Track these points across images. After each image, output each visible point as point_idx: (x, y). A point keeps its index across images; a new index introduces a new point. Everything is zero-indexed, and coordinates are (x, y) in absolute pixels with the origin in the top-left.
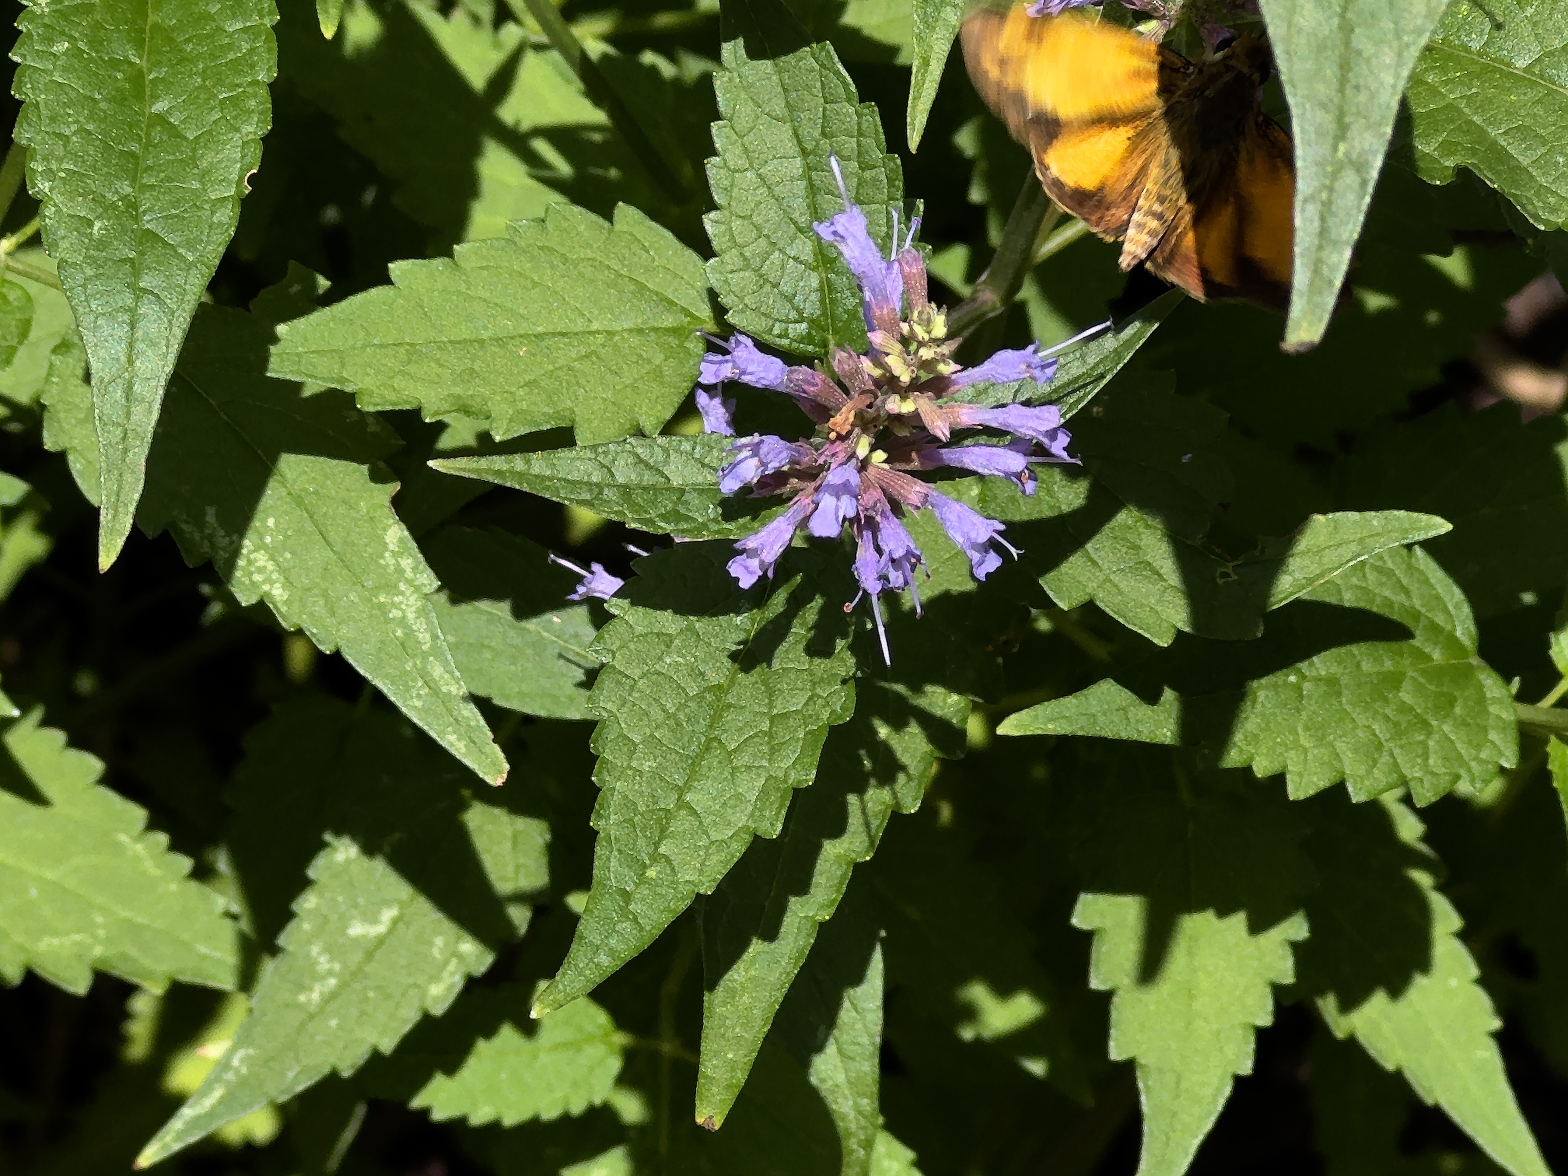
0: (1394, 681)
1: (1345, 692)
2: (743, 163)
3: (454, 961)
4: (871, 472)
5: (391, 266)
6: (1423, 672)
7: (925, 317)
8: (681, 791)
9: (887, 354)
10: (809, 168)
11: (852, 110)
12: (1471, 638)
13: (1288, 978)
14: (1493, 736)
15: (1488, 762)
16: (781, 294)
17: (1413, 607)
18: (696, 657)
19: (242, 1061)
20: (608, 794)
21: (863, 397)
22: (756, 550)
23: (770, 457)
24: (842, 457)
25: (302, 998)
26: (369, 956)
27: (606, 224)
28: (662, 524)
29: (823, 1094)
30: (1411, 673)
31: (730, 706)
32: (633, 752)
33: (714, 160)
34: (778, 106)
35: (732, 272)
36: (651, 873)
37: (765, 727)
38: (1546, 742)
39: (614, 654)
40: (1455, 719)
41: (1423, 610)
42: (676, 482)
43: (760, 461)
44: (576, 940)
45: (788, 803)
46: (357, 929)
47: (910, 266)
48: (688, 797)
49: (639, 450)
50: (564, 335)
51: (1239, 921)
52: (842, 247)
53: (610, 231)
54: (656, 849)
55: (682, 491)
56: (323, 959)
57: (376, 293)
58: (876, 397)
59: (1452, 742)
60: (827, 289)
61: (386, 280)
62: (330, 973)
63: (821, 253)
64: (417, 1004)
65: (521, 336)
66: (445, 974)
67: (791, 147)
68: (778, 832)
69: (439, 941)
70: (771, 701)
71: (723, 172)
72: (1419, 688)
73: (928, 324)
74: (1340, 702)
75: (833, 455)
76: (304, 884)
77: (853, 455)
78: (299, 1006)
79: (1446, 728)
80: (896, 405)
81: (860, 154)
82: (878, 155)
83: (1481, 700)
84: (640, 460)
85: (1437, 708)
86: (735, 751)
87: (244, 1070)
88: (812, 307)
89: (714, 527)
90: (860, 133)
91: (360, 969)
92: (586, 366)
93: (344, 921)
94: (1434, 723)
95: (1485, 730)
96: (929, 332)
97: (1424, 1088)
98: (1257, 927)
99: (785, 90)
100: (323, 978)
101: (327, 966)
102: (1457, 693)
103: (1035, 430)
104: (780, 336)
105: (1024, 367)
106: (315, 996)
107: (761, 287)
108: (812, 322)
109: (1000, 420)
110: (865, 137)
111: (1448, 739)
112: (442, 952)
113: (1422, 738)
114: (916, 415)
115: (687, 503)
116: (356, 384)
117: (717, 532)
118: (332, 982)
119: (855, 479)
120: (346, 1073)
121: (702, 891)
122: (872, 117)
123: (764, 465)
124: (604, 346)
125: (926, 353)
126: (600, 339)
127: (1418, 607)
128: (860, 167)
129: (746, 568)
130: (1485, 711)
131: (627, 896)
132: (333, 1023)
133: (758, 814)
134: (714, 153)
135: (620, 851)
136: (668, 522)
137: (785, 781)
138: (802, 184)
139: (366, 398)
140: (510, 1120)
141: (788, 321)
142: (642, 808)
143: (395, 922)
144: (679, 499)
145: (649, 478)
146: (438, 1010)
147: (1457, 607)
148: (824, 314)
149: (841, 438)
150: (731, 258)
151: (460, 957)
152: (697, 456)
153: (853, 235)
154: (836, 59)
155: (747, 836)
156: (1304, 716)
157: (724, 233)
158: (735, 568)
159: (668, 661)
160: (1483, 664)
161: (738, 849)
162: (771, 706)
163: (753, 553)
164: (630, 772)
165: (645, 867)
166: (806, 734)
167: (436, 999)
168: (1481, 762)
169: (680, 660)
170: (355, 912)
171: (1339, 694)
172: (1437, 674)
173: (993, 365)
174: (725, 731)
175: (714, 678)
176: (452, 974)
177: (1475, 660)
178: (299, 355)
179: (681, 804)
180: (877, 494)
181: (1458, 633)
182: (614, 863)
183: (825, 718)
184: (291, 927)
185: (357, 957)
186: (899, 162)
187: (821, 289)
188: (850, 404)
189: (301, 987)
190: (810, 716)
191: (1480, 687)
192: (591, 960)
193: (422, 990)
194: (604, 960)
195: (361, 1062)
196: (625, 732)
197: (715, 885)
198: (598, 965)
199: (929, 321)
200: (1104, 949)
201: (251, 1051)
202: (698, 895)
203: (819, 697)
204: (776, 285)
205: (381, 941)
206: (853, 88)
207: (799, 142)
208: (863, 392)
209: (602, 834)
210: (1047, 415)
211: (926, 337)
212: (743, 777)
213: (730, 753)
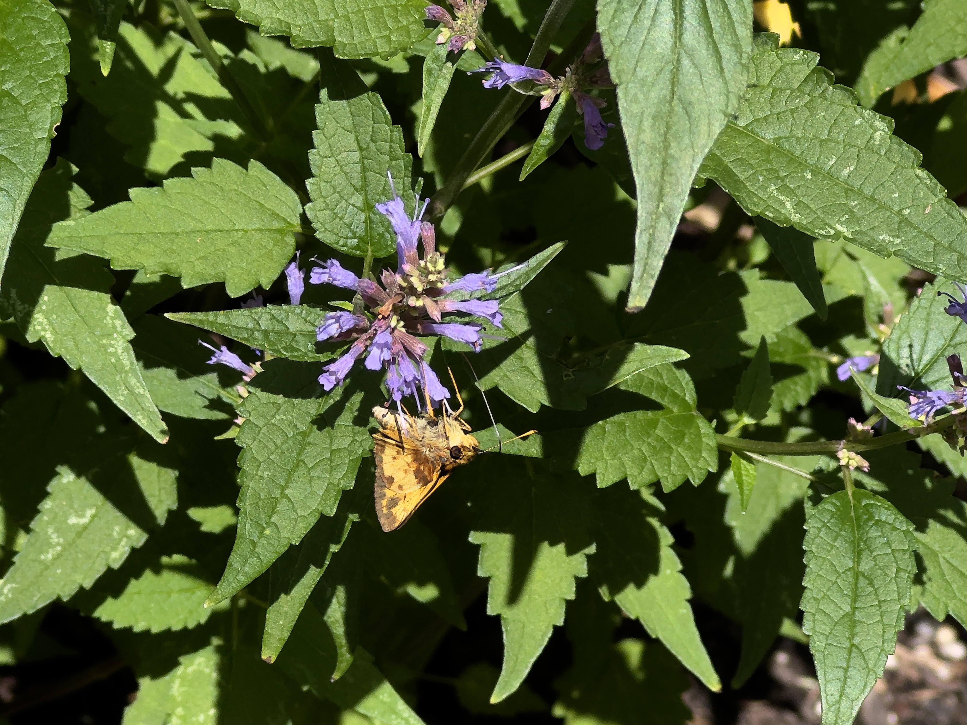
0: (654, 424)
1: (628, 430)
2: (328, 153)
3: (125, 539)
4: (396, 333)
5: (130, 190)
6: (669, 419)
7: (434, 260)
8: (283, 489)
9: (412, 276)
10: (363, 158)
11: (388, 128)
12: (694, 400)
13: (584, 574)
14: (704, 454)
15: (701, 469)
16: (345, 223)
17: (663, 384)
18: (292, 417)
19: (9, 590)
20: (246, 488)
21: (397, 297)
22: (335, 372)
23: (345, 324)
24: (384, 328)
25: (42, 557)
26: (79, 534)
27: (244, 171)
28: (285, 353)
29: (328, 624)
30: (662, 420)
31: (309, 443)
32: (259, 466)
33: (313, 151)
34: (348, 123)
35: (319, 211)
36: (267, 532)
37: (328, 455)
38: (730, 455)
39: (250, 413)
40: (685, 445)
41: (669, 386)
42: (292, 329)
43: (340, 325)
44: (228, 567)
45: (339, 498)
46: (73, 520)
47: (427, 232)
48: (287, 491)
49: (273, 312)
50: (221, 231)
51: (561, 548)
52: (391, 219)
53: (246, 175)
54: (270, 519)
55: (295, 335)
56: (54, 536)
57: (122, 205)
58: (404, 298)
59: (683, 457)
60: (369, 221)
61: (127, 198)
62: (58, 544)
63: (367, 203)
64: (104, 562)
65: (198, 231)
66: (120, 546)
67: (355, 146)
68: (334, 513)
69: (117, 528)
70: (331, 442)
71: (317, 157)
72: (666, 428)
73: (435, 263)
74: (625, 436)
75: (380, 327)
76: (45, 494)
77: (390, 326)
78: (41, 562)
79: (679, 449)
80: (413, 301)
81: (391, 152)
82: (400, 153)
83: (699, 435)
84: (273, 317)
85: (675, 439)
86: (312, 467)
87: (10, 596)
88: (360, 232)
89: (310, 354)
90: (391, 141)
91: (74, 541)
92: (233, 250)
93: (66, 516)
94: (674, 447)
95: (700, 452)
96: (435, 267)
97: (651, 629)
98: (571, 551)
99: (353, 116)
100: (53, 546)
101: (56, 540)
102: (686, 431)
103: (485, 313)
104: (343, 246)
105: (480, 283)
106: (50, 556)
107: (335, 219)
108: (360, 238)
109: (467, 308)
110: (394, 143)
111: (681, 455)
112: (119, 534)
113: (667, 455)
114: (424, 308)
115: (296, 341)
116: (110, 255)
117: (313, 358)
118: (59, 548)
119: (390, 340)
120: (65, 599)
121: (293, 543)
122: (398, 133)
123: (341, 327)
124: (241, 238)
125: (432, 278)
126: (240, 234)
127: (666, 382)
128: (390, 159)
129: (328, 380)
130: (701, 440)
131: (254, 544)
132: (59, 571)
133: (323, 502)
134: (313, 147)
135: (251, 519)
136: (287, 352)
137: (338, 486)
138: (359, 167)
139: (116, 263)
140: (155, 630)
141: (347, 238)
142: (262, 497)
143: (93, 517)
144: (293, 339)
145: (278, 328)
146: (116, 566)
147: (687, 384)
148: (367, 235)
149: (384, 318)
150: (319, 203)
151: (128, 537)
152: (303, 316)
153: (397, 212)
154: (381, 101)
155: (317, 514)
156: (606, 443)
157: (316, 189)
158: (322, 379)
159: (278, 418)
160: (700, 415)
161: (313, 521)
162: (331, 444)
163: (332, 373)
164: (257, 477)
165: (264, 528)
166: (350, 461)
167: (115, 560)
168: (697, 467)
169: (284, 418)
170: (72, 511)
171: (625, 431)
172: (675, 420)
173: (464, 282)
174: (307, 457)
175: (303, 427)
176: (124, 547)
177: (695, 413)
178: (81, 238)
179: (284, 495)
180: (400, 347)
181: (687, 398)
182: (248, 526)
183: (360, 453)
184: (37, 518)
185: (71, 536)
186: (411, 157)
187: (365, 222)
188: (390, 300)
189: (41, 552)
190: (352, 452)
191: (698, 428)
192: (235, 578)
193: (107, 554)
194: (241, 578)
195: (73, 593)
196: (255, 455)
197: (300, 540)
198: (239, 581)
199: (436, 262)
200: (486, 555)
201: (14, 585)
202: (291, 545)
203: (357, 441)
204: (341, 219)
205: (85, 527)
206: (389, 117)
207: (359, 144)
208: (397, 294)
209: (242, 510)
210: (491, 306)
211: (433, 270)
212: (316, 484)
213: (310, 469)
